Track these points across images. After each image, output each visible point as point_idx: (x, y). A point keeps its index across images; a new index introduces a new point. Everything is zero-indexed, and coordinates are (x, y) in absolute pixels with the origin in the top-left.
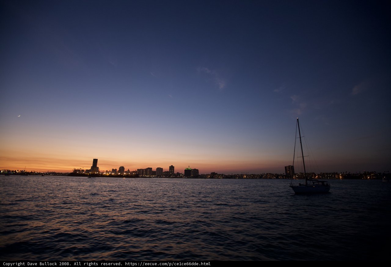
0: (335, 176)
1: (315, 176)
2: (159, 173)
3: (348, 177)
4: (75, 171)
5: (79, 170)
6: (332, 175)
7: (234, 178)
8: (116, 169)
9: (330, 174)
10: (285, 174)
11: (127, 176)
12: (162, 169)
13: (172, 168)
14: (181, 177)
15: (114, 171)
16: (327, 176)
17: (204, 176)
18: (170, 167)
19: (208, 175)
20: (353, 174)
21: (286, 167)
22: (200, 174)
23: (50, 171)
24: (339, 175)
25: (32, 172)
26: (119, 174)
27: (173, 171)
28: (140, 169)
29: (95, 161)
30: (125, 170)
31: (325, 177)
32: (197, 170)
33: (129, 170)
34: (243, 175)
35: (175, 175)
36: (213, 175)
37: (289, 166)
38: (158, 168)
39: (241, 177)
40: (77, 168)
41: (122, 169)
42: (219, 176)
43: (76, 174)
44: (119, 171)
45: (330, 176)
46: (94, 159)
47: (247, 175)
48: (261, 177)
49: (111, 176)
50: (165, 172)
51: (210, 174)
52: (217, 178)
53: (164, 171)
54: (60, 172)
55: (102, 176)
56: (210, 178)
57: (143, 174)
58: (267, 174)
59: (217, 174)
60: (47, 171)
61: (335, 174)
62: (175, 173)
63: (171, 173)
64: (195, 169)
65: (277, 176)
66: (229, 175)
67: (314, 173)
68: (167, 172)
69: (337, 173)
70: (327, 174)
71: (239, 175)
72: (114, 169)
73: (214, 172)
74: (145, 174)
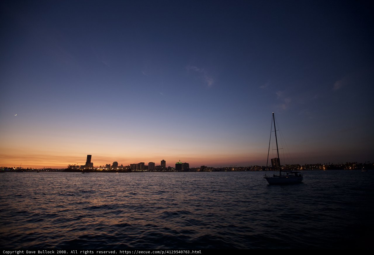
0: (318, 168)
1: (300, 167)
2: (151, 167)
3: (331, 167)
4: (70, 167)
5: (74, 166)
6: (316, 167)
7: (223, 171)
8: (110, 165)
9: (314, 165)
10: (271, 166)
11: (120, 171)
12: (154, 163)
13: (163, 162)
14: (173, 171)
15: (108, 166)
16: (311, 167)
17: (194, 170)
19: (198, 168)
20: (336, 165)
21: (271, 159)
22: (190, 167)
23: (45, 168)
24: (322, 166)
25: (28, 169)
26: (113, 169)
27: (165, 166)
28: (133, 164)
29: (89, 157)
30: (119, 165)
31: (309, 169)
32: (188, 164)
33: (122, 165)
34: (232, 168)
35: (166, 169)
36: (203, 169)
37: (275, 158)
38: (150, 163)
39: (229, 169)
40: (72, 164)
41: (115, 164)
42: (208, 170)
43: (71, 169)
44: (113, 166)
45: (314, 168)
46: (88, 155)
47: (235, 168)
48: (248, 169)
49: (104, 171)
50: (157, 166)
51: (200, 167)
53: (155, 166)
54: (56, 168)
55: (96, 171)
56: (199, 171)
57: (135, 169)
58: (254, 166)
59: (206, 167)
60: (43, 168)
61: (318, 165)
62: (166, 167)
63: (163, 167)
64: (186, 163)
65: (264, 169)
66: (218, 168)
67: (298, 165)
68: (159, 166)
69: (320, 165)
70: (311, 165)
71: (227, 168)
72: (108, 164)
73: (203, 165)
74: (138, 168)
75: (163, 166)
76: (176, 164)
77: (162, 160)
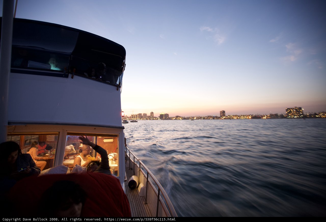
2: (144, 117)
7: (188, 119)
10: (219, 116)
12: (146, 114)
13: (152, 113)
14: (157, 119)
17: (170, 119)
18: (151, 113)
19: (174, 117)
20: (258, 116)
21: (220, 112)
22: (170, 117)
27: (153, 116)
28: (133, 115)
34: (194, 117)
35: (154, 118)
36: (177, 117)
37: (223, 111)
38: (144, 114)
39: (192, 119)
48: (204, 118)
51: (175, 117)
52: (179, 119)
53: (147, 116)
56: (174, 119)
57: (136, 118)
58: (208, 116)
59: (180, 117)
64: (167, 114)
65: (214, 118)
68: (149, 116)
70: (244, 116)
71: (191, 117)
75: (152, 116)
76: (160, 115)
77: (151, 112)
